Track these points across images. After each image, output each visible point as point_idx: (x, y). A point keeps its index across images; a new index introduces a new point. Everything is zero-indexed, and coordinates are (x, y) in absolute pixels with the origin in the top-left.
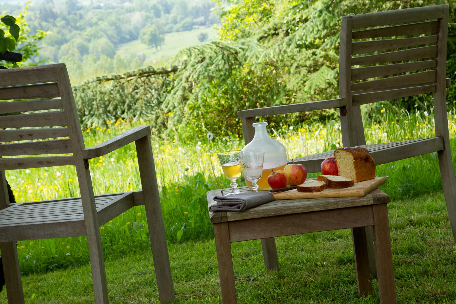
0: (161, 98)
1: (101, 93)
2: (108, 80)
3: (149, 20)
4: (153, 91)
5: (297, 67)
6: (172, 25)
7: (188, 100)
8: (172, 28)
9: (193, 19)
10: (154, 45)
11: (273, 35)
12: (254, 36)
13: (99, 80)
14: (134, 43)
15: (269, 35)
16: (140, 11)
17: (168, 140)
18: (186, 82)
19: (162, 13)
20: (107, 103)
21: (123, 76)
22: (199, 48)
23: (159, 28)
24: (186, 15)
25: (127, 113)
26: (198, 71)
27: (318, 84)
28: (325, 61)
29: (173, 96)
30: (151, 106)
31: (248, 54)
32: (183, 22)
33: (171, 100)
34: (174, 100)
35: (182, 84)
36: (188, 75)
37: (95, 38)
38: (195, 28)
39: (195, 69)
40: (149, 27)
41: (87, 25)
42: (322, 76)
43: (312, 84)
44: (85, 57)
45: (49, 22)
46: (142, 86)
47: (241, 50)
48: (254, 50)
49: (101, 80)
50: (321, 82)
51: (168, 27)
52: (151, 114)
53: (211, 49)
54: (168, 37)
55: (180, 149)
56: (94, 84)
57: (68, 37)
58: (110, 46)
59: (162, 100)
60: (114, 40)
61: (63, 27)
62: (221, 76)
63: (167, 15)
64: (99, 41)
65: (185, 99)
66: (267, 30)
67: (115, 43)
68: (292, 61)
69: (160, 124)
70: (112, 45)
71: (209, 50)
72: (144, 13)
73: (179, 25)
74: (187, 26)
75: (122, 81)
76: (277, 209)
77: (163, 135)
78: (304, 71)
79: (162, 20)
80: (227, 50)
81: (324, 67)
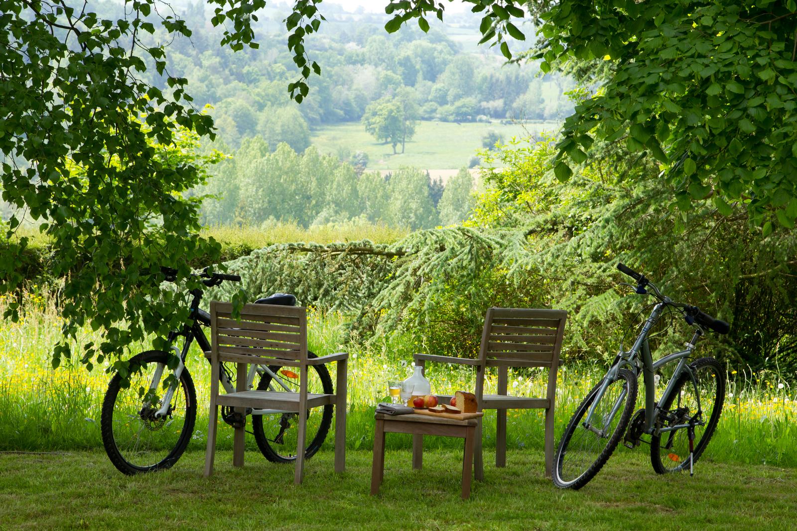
0: (373, 288)
1: (291, 266)
2: (304, 250)
3: (390, 86)
4: (365, 275)
5: (573, 283)
6: (434, 105)
7: (411, 300)
8: (434, 111)
9: (480, 101)
10: (389, 139)
11: (550, 230)
12: (521, 227)
13: (292, 249)
14: (351, 127)
15: (543, 229)
16: (376, 65)
17: (372, 351)
18: (411, 275)
19: (420, 76)
20: (296, 280)
21: (326, 249)
22: (439, 235)
23: (407, 107)
24: (468, 90)
25: (321, 299)
26: (432, 263)
27: (596, 314)
28: (613, 283)
29: (391, 291)
30: (358, 296)
31: (505, 253)
32: (458, 104)
33: (387, 295)
34: (390, 298)
35: (406, 276)
36: (417, 265)
37: (273, 105)
38: (481, 121)
39: (429, 259)
40: (389, 101)
41: (264, 75)
42: (604, 304)
43: (588, 312)
44: (244, 139)
45: (189, 56)
46: (349, 266)
47: (498, 246)
48: (514, 251)
49: (295, 249)
50: (601, 312)
51: (427, 107)
52: (355, 307)
53: (455, 238)
54: (423, 129)
55: (385, 366)
56: (284, 253)
57: (219, 92)
58: (301, 125)
59: (374, 291)
60: (312, 115)
61: (214, 70)
62: (463, 276)
63: (429, 83)
64: (280, 111)
65: (406, 298)
66: (542, 222)
67: (312, 121)
68: (569, 274)
69: (364, 326)
70: (305, 125)
71: (452, 240)
72: (383, 72)
73: (449, 108)
74: (466, 114)
75: (324, 255)
76: (413, 418)
77: (367, 344)
78: (581, 291)
79: (416, 92)
80: (478, 242)
81: (610, 291)
